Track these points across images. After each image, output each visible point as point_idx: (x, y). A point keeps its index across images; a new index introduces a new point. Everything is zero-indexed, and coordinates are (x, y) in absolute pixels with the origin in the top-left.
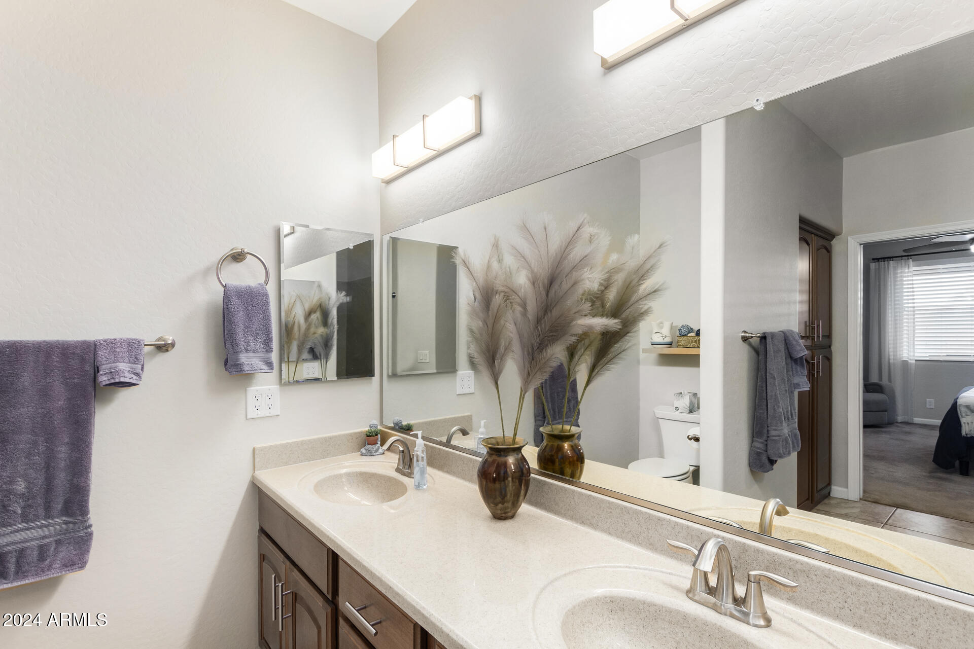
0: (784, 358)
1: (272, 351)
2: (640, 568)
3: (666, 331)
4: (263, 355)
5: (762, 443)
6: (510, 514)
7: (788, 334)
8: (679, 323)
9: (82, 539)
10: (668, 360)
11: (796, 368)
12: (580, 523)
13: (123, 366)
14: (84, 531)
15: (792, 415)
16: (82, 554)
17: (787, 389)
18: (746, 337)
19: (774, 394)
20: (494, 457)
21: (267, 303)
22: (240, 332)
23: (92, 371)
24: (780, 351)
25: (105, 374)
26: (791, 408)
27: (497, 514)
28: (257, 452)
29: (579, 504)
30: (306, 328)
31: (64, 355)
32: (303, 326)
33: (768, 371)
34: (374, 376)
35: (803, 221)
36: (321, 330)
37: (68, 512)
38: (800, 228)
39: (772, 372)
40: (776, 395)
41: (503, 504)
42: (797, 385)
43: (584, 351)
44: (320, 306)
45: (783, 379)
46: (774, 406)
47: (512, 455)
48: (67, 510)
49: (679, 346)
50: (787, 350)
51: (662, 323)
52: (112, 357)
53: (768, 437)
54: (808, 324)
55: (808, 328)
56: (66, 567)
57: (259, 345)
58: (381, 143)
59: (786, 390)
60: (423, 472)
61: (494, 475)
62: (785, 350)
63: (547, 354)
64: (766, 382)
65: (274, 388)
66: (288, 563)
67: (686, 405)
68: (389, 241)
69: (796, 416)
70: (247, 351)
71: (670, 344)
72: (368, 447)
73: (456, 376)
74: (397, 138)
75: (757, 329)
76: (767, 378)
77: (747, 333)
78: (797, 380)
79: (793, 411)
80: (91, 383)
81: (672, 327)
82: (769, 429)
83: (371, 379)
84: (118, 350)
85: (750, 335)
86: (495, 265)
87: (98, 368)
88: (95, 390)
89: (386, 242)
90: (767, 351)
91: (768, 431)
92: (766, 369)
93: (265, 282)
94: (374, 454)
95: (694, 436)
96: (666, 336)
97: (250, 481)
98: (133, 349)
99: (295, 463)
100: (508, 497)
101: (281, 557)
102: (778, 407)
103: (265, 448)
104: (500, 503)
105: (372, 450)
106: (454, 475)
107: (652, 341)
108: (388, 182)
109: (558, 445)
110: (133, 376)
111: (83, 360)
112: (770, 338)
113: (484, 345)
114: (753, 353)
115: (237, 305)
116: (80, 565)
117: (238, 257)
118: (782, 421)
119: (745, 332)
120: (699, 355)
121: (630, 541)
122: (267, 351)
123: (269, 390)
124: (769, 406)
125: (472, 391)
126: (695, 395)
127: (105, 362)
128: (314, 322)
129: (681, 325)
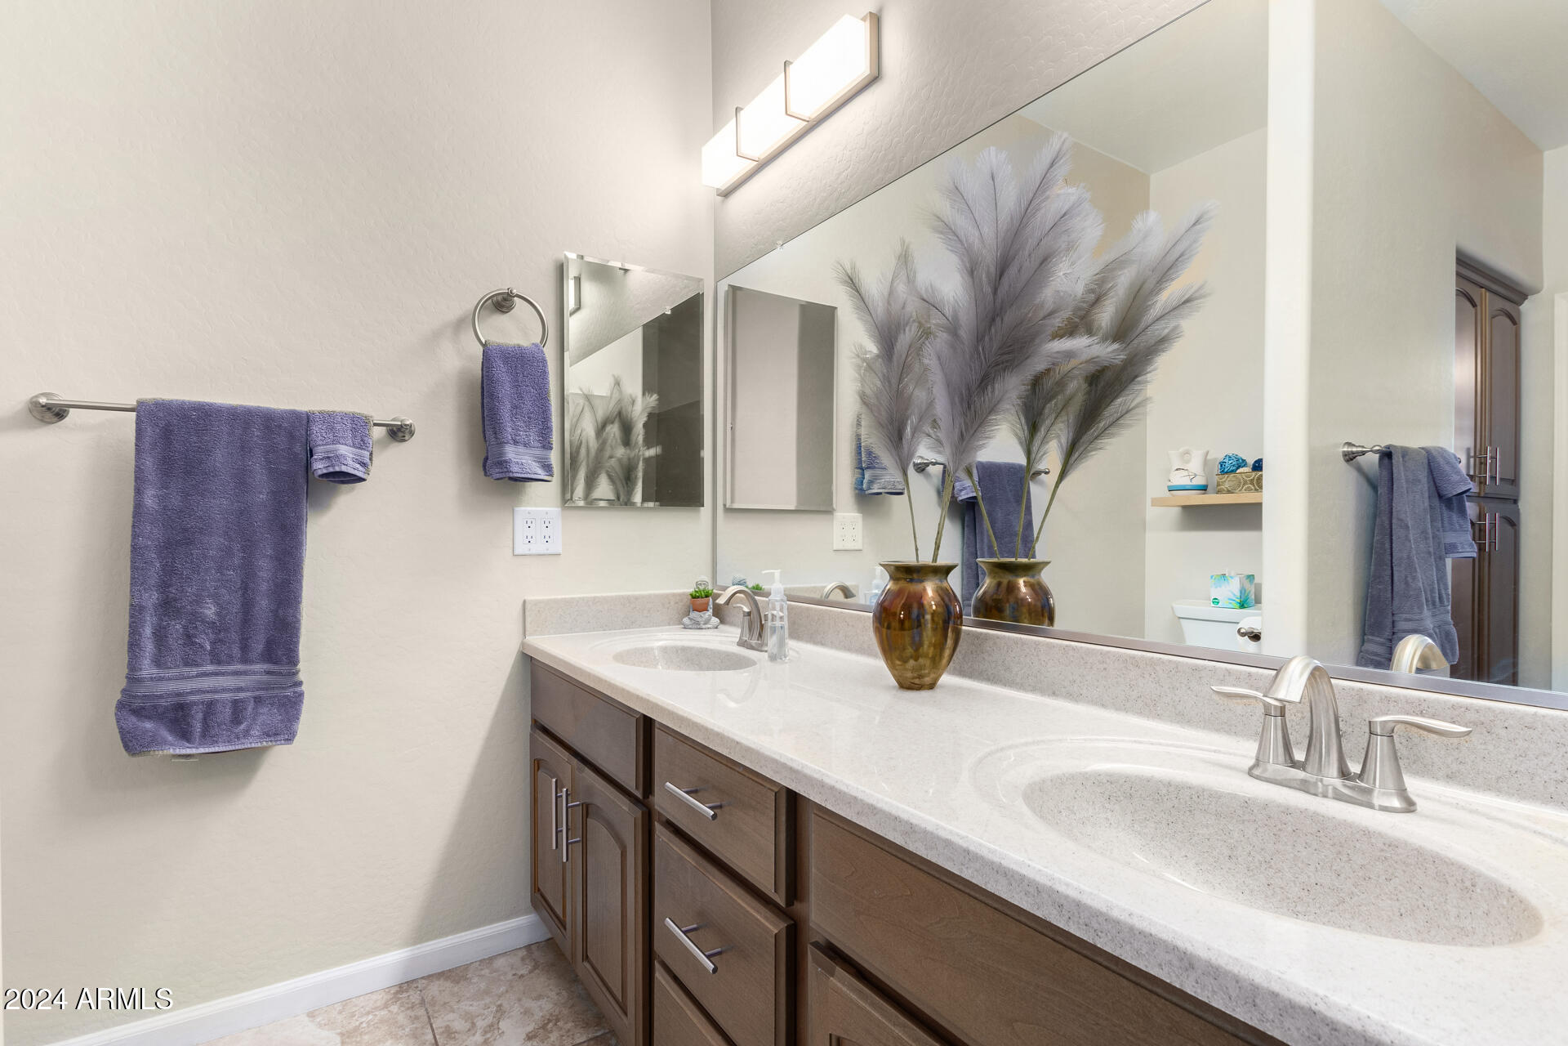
0: (1426, 495)
1: (551, 448)
2: (1160, 744)
3: (1195, 465)
4: (538, 452)
5: (1382, 644)
6: (927, 680)
7: (1435, 453)
8: (1218, 455)
9: (290, 700)
10: (1199, 517)
11: (1450, 517)
12: (1049, 695)
13: (344, 450)
14: (292, 690)
15: (1440, 598)
16: (289, 721)
17: (1431, 549)
18: (1353, 453)
19: (1405, 556)
20: (902, 584)
21: (545, 373)
22: (505, 411)
23: (303, 456)
24: (1419, 481)
25: (321, 459)
26: (1439, 586)
27: (907, 677)
28: (528, 606)
29: (1047, 663)
30: (598, 448)
31: (267, 427)
32: (593, 444)
33: (1394, 514)
34: (703, 506)
35: (1465, 263)
36: (621, 452)
37: (271, 658)
38: (1458, 274)
39: (1403, 516)
40: (1409, 557)
41: (916, 660)
42: (1451, 548)
43: (1056, 418)
44: (620, 414)
45: (1424, 532)
46: (1406, 577)
47: (932, 581)
48: (269, 656)
49: (1218, 492)
50: (1432, 482)
51: (1187, 453)
52: (331, 436)
53: (1394, 633)
54: (1472, 454)
55: (1472, 460)
56: (269, 736)
57: (533, 437)
58: (717, 124)
59: (1429, 553)
60: (781, 644)
61: (902, 616)
62: (1429, 483)
63: (993, 392)
64: (1391, 536)
65: (554, 510)
66: (575, 761)
67: (1235, 595)
68: (727, 292)
69: (1448, 599)
70: (516, 443)
71: (1204, 489)
72: (694, 614)
73: (833, 519)
74: (742, 112)
75: (1373, 439)
76: (1394, 527)
77: (1354, 445)
78: (1450, 538)
79: (1443, 592)
80: (302, 472)
81: (1206, 462)
82: (1396, 618)
83: (699, 511)
84: (338, 427)
85: (1360, 449)
86: (901, 288)
87: (311, 451)
88: (307, 482)
89: (723, 295)
90: (1393, 478)
91: (1393, 622)
92: (1391, 513)
93: (541, 342)
94: (704, 627)
95: (1250, 630)
96: (1196, 475)
97: (519, 651)
98: (358, 426)
99: (584, 630)
100: (925, 646)
101: (564, 755)
102: (1414, 578)
103: (541, 602)
104: (911, 657)
105: (700, 620)
106: (832, 648)
107: (1170, 484)
108: (726, 194)
109: (1009, 582)
110: (358, 466)
111: (291, 437)
112: (1400, 455)
113: (884, 413)
114: (1365, 486)
115: (501, 372)
116: (286, 737)
117: (502, 303)
118: (1422, 605)
119: (1349, 444)
120: (1259, 505)
121: (1140, 713)
122: (544, 447)
123: (547, 513)
124: (1395, 578)
125: (858, 546)
126: (1251, 578)
127: (321, 443)
128: (610, 441)
129: (1223, 457)
